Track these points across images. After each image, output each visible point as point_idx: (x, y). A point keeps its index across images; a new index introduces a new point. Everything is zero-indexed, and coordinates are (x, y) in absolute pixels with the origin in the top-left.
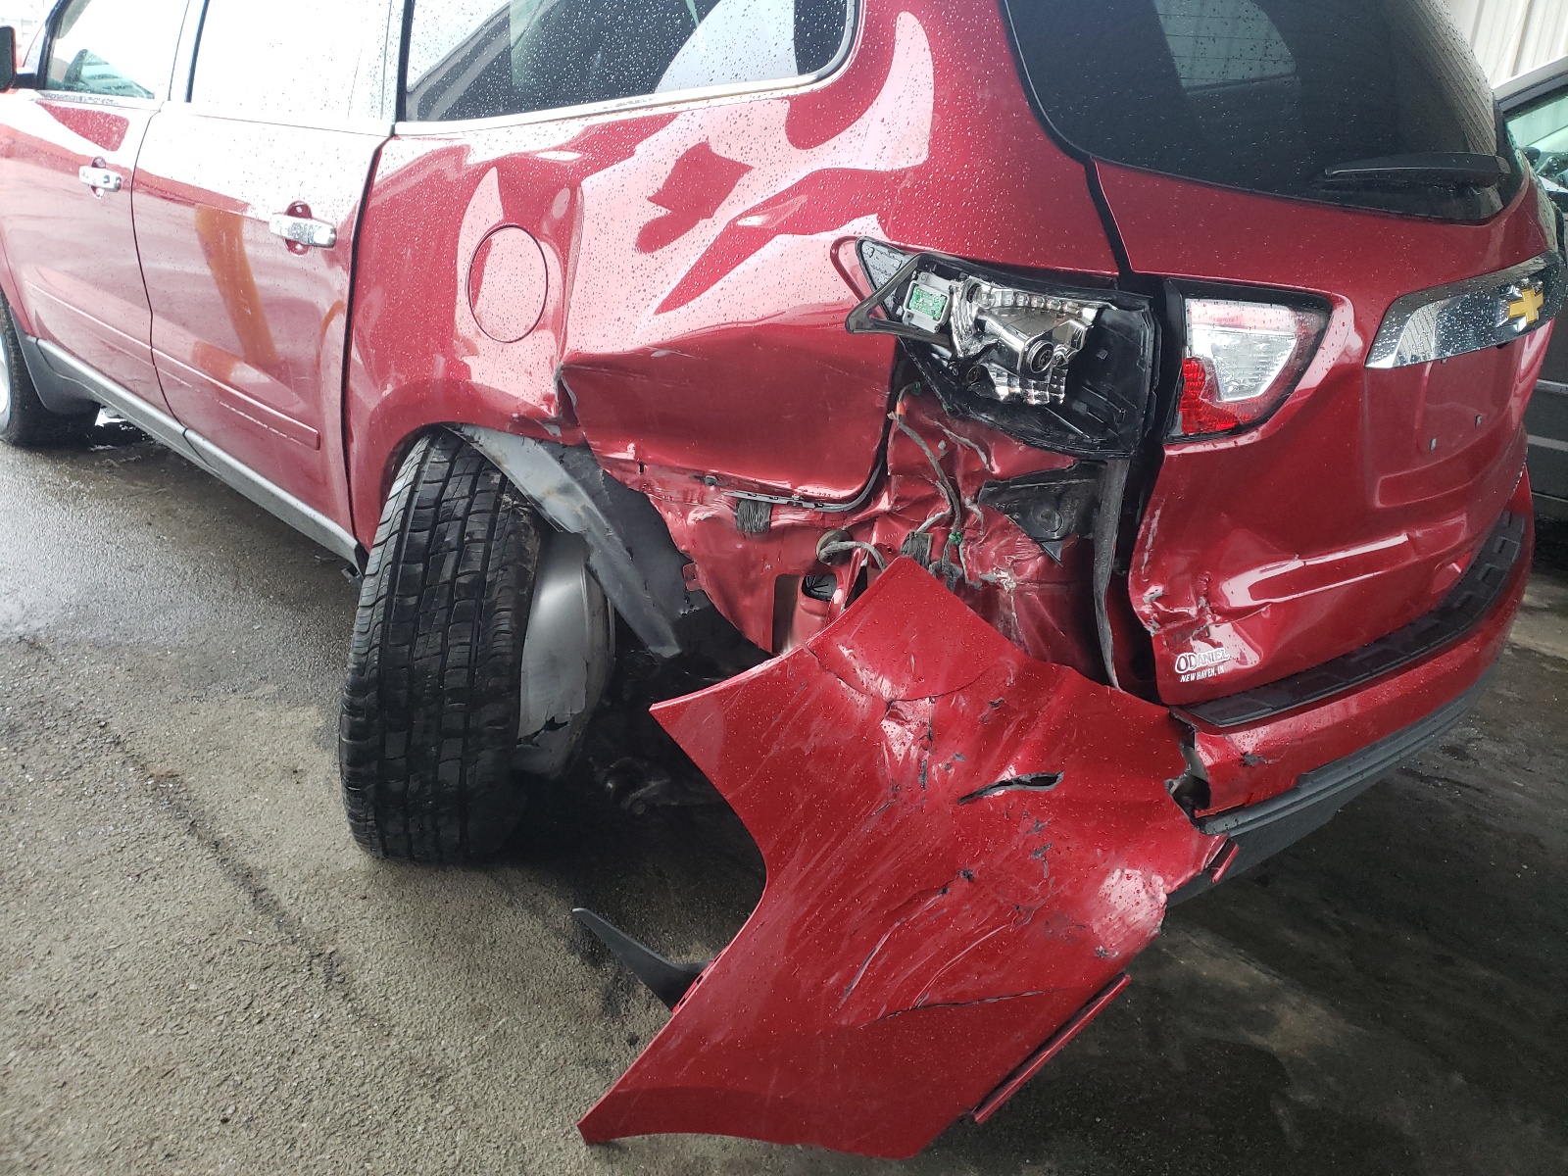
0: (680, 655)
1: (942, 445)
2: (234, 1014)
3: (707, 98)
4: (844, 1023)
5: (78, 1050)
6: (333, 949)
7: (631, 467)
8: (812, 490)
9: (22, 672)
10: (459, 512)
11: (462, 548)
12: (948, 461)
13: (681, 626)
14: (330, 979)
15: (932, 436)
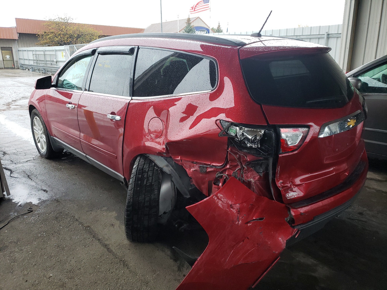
0: (190, 197)
1: (238, 155)
2: (107, 272)
3: (192, 94)
4: (225, 268)
5: (79, 279)
6: (124, 259)
7: (179, 161)
8: (214, 164)
9: (57, 206)
10: (147, 171)
11: (148, 178)
12: (239, 158)
13: (190, 192)
14: (124, 265)
15: (236, 154)
